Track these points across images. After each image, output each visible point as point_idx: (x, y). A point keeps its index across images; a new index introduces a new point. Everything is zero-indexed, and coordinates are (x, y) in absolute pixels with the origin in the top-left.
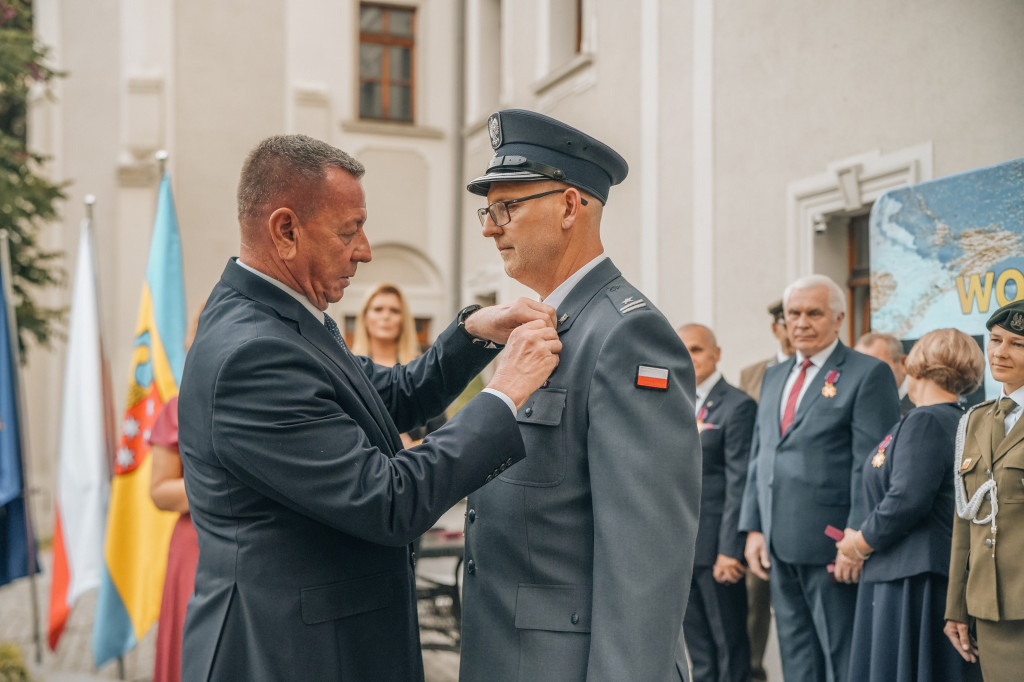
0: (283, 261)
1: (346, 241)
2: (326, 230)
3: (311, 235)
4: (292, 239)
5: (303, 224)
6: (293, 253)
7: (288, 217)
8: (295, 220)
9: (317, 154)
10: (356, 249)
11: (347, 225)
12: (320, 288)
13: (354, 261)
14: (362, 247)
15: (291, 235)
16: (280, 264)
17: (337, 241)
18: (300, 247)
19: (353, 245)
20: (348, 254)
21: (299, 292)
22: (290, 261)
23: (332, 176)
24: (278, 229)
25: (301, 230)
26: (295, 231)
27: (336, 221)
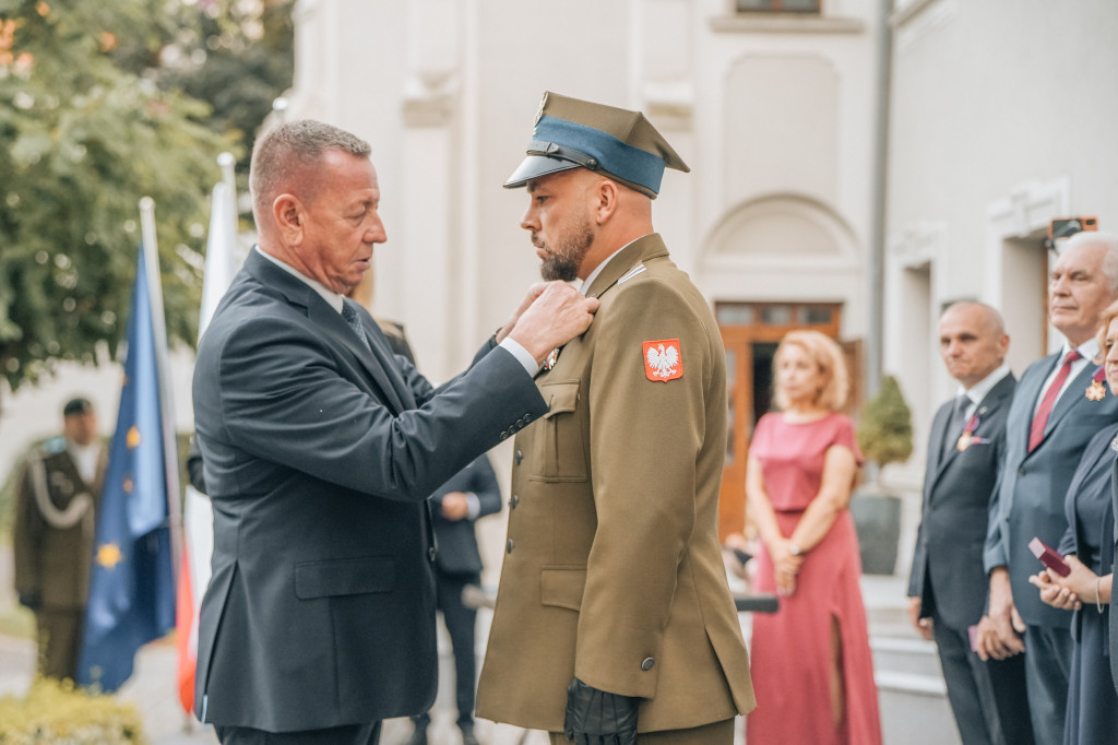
0: (292, 247)
1: (355, 223)
2: (330, 213)
3: (315, 220)
4: (298, 224)
5: (308, 209)
6: (299, 239)
7: (291, 204)
8: (298, 206)
9: (318, 138)
10: (368, 231)
11: (352, 207)
12: (332, 272)
13: (368, 243)
14: (375, 228)
15: (296, 221)
16: (290, 251)
17: (343, 224)
18: (306, 233)
19: (364, 226)
20: (358, 235)
21: (309, 277)
22: (299, 246)
23: (334, 159)
24: (282, 216)
25: (306, 215)
26: (301, 217)
27: (339, 204)
